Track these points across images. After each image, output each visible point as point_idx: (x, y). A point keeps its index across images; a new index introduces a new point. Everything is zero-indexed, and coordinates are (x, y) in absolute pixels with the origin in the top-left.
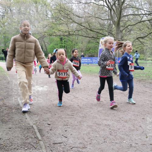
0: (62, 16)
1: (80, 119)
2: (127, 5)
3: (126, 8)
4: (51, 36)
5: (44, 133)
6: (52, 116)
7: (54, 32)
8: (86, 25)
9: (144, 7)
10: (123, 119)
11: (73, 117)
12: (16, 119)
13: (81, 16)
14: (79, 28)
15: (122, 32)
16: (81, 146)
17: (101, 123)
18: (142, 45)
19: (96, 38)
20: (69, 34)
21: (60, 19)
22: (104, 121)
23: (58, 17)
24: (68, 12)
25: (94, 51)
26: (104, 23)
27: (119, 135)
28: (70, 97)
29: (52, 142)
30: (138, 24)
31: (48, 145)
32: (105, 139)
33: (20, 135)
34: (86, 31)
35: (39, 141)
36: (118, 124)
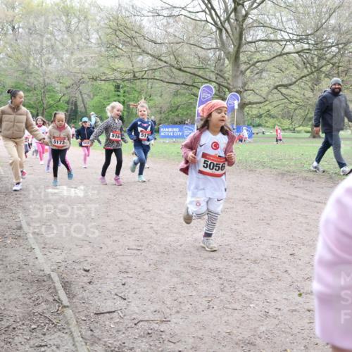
0: (120, 40)
1: (156, 256)
2: (253, 22)
3: (251, 27)
4: (96, 80)
5: (76, 289)
6: (94, 252)
7: (104, 73)
8: (170, 59)
9: (287, 27)
10: (248, 255)
11: (139, 253)
12: (13, 259)
13: (159, 42)
14: (154, 64)
15: (243, 74)
16: (158, 317)
17: (200, 264)
18: (286, 100)
19: (189, 86)
20: (134, 76)
21: (116, 47)
22: (208, 261)
23: (111, 42)
24: (132, 32)
25: (185, 113)
26: (208, 57)
27: (240, 290)
28: (133, 210)
29: (93, 310)
30: (277, 58)
31: (84, 318)
32: (209, 301)
33: (20, 297)
34: (169, 72)
35: (65, 309)
36: (237, 267)
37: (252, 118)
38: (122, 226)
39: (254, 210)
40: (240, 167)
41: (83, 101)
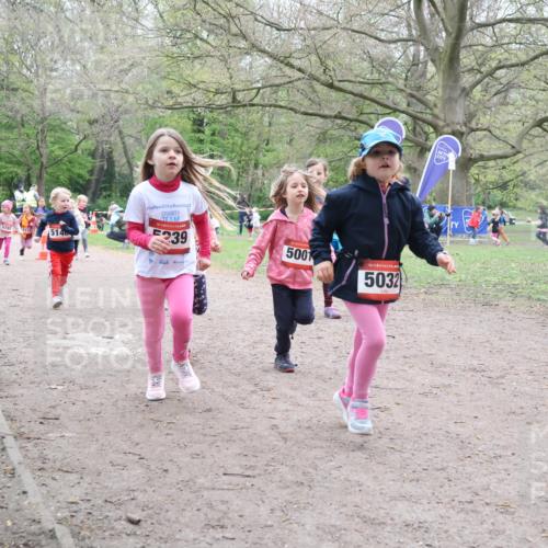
0: (204, 21)
1: (285, 492)
4: (153, 107)
6: (149, 479)
7: (169, 92)
8: (311, 64)
10: (488, 493)
11: (248, 482)
13: (286, 26)
14: (277, 73)
15: (467, 95)
17: (382, 511)
19: (351, 120)
20: (234, 98)
21: (196, 37)
22: (400, 505)
23: (184, 27)
26: (390, 58)
28: (235, 386)
30: (541, 59)
34: (309, 90)
36: (465, 521)
37: (486, 189)
38: (211, 423)
39: (495, 390)
40: (463, 297)
41: (126, 152)
